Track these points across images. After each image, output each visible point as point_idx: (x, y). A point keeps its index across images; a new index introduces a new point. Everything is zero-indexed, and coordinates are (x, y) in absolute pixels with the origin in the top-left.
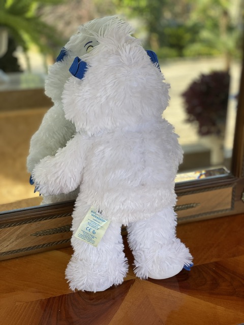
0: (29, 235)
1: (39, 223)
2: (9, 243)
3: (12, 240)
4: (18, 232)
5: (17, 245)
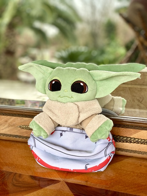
0: (16, 126)
1: (22, 119)
2: (3, 128)
3: (6, 126)
4: (9, 121)
5: (9, 131)
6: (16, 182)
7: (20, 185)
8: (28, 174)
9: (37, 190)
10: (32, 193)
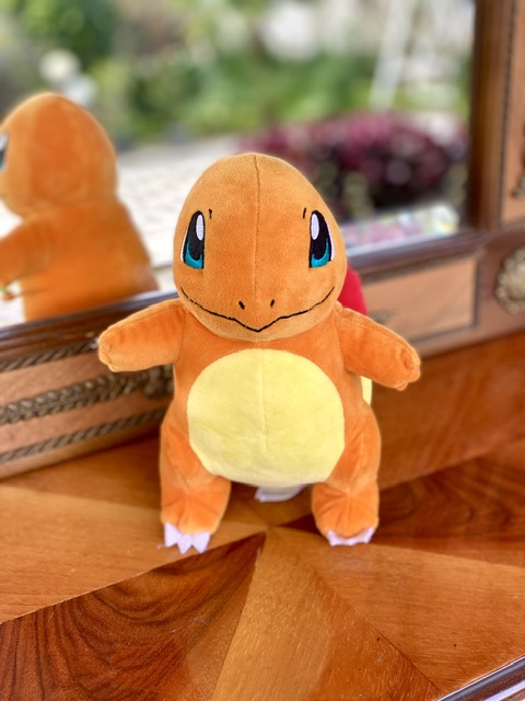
6: (145, 614)
7: (171, 611)
8: (139, 571)
9: (246, 590)
10: (247, 606)
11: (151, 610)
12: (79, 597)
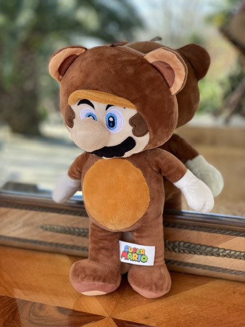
0: (36, 225)
1: (46, 214)
3: (19, 225)
5: (24, 233)
6: (35, 318)
8: (54, 304)
11: (37, 318)
12: (29, 302)
